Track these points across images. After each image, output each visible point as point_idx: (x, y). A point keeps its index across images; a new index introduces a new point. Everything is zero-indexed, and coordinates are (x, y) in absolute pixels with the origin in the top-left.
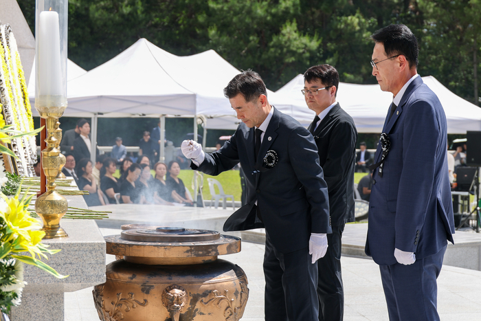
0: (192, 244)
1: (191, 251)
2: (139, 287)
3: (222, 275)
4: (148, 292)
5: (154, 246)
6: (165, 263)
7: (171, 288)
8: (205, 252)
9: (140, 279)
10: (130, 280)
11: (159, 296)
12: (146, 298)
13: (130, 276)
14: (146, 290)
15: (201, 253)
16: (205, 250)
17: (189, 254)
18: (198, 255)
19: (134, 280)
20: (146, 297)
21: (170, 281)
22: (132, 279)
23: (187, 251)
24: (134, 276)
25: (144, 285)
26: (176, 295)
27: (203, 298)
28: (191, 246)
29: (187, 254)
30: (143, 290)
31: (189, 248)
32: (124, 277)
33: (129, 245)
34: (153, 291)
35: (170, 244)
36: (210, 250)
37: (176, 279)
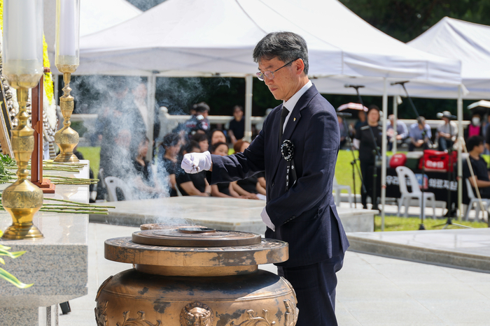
0: (221, 249)
1: (218, 258)
2: (151, 304)
3: (260, 291)
4: (162, 311)
5: (171, 251)
6: (186, 274)
7: (192, 306)
8: (237, 261)
9: (153, 294)
10: (139, 295)
11: (176, 316)
12: (159, 318)
13: (140, 289)
14: (160, 308)
15: (231, 261)
16: (238, 258)
17: (217, 262)
18: (228, 264)
19: (145, 295)
20: (160, 316)
21: (190, 297)
22: (142, 293)
23: (214, 259)
24: (145, 290)
25: (157, 301)
26: (197, 315)
27: (234, 320)
28: (218, 253)
29: (213, 263)
30: (156, 308)
31: (216, 255)
32: (133, 291)
33: (140, 250)
34: (169, 310)
35: (192, 250)
36: (244, 258)
37: (199, 295)
